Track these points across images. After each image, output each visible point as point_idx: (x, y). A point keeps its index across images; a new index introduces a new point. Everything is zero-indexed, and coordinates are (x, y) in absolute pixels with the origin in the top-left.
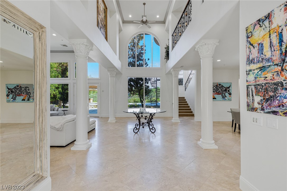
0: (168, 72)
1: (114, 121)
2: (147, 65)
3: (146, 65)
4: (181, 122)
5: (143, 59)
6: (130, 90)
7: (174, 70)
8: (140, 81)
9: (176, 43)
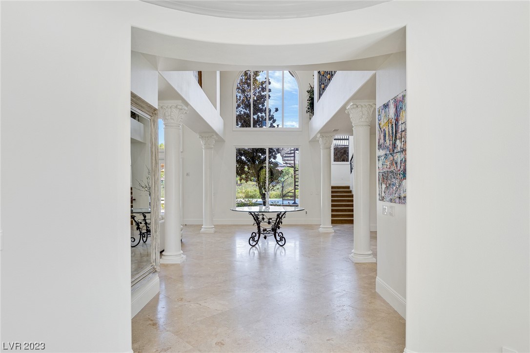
0: (312, 139)
1: (212, 231)
2: (274, 121)
3: (271, 122)
4: (335, 232)
5: (266, 108)
6: (240, 172)
7: (323, 137)
8: (260, 154)
9: (329, 80)
